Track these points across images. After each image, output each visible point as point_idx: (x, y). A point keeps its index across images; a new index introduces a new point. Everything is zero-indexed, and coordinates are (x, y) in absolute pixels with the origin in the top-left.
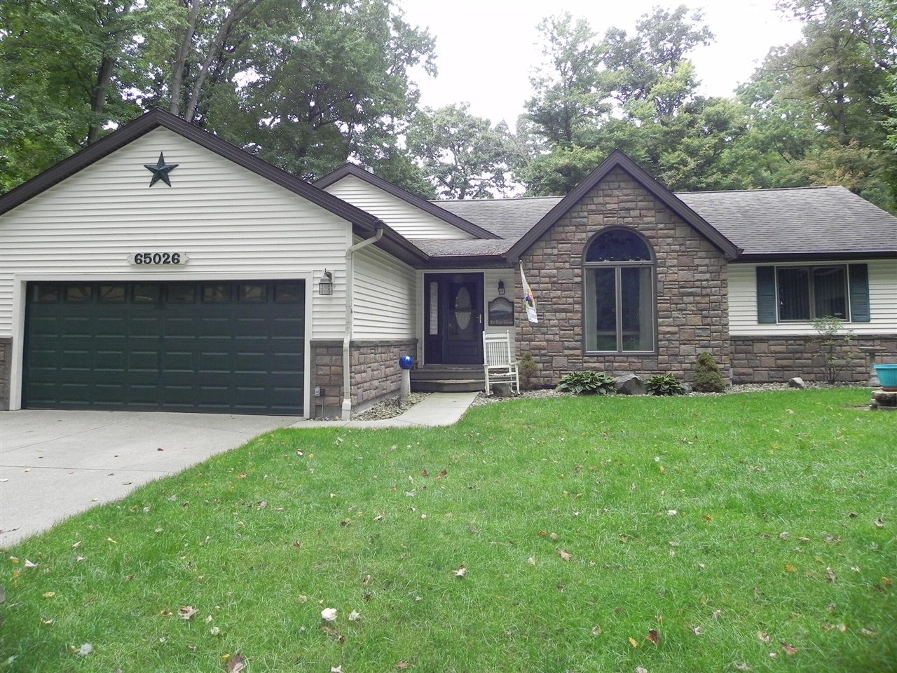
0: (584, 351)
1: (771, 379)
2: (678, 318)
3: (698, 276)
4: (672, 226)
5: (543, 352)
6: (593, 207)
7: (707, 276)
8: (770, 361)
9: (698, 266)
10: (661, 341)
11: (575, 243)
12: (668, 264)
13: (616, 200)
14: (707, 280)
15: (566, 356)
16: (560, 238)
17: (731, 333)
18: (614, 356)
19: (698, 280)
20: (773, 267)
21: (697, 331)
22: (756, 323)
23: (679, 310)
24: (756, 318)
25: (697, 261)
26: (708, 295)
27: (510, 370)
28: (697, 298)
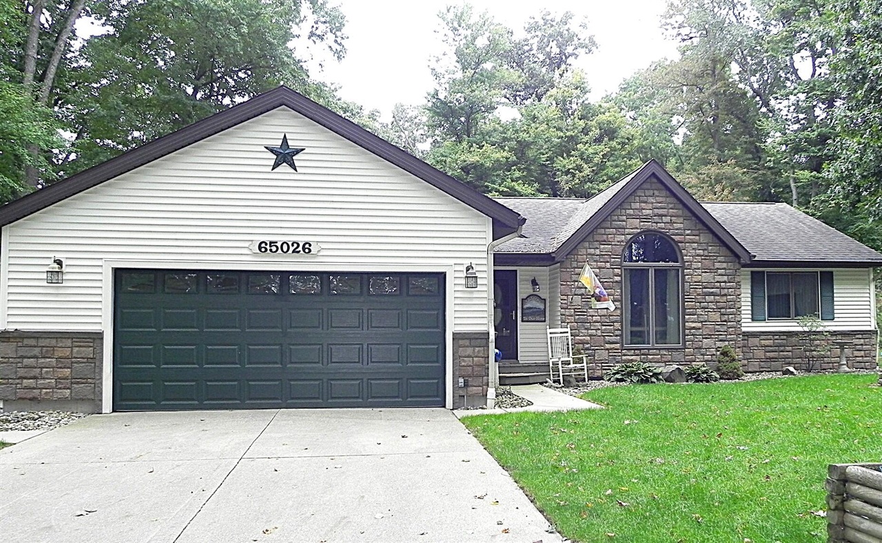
0: (622, 345)
1: (761, 369)
2: (701, 315)
3: (718, 278)
4: (697, 232)
5: (587, 346)
6: (631, 212)
7: (725, 278)
8: (760, 354)
9: (718, 269)
10: (688, 335)
11: (615, 245)
12: (693, 267)
13: (650, 206)
14: (725, 282)
15: (607, 349)
16: (602, 239)
17: (744, 329)
18: (649, 349)
19: (718, 282)
20: (764, 272)
21: (717, 327)
22: (750, 320)
23: (702, 308)
24: (750, 316)
25: (717, 265)
26: (725, 295)
27: (572, 362)
28: (717, 297)
